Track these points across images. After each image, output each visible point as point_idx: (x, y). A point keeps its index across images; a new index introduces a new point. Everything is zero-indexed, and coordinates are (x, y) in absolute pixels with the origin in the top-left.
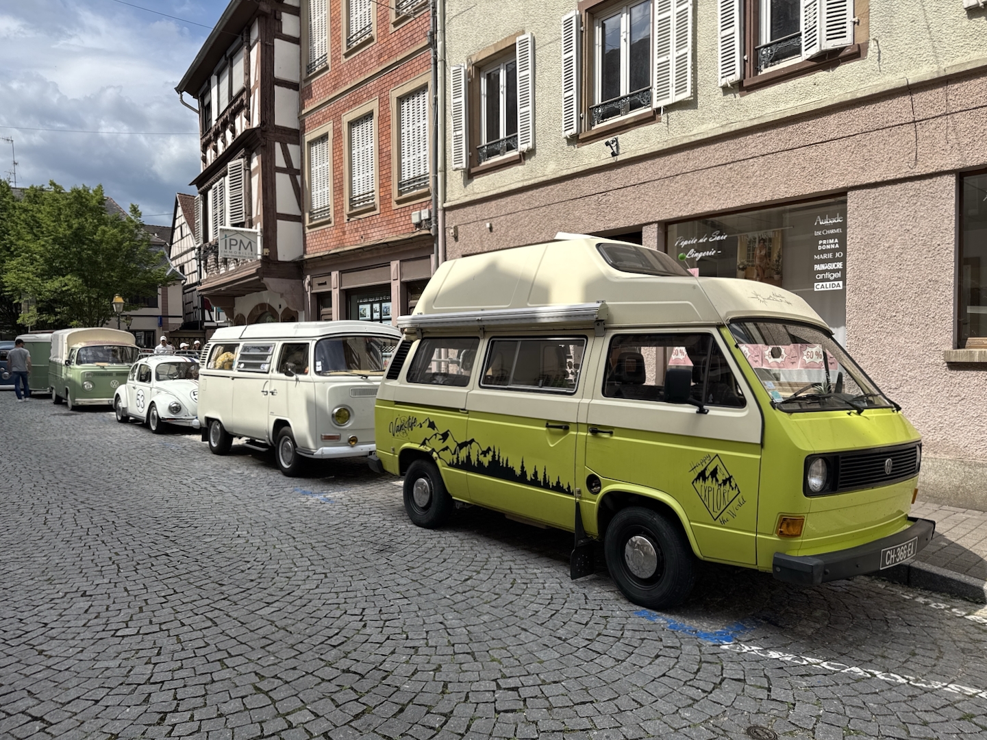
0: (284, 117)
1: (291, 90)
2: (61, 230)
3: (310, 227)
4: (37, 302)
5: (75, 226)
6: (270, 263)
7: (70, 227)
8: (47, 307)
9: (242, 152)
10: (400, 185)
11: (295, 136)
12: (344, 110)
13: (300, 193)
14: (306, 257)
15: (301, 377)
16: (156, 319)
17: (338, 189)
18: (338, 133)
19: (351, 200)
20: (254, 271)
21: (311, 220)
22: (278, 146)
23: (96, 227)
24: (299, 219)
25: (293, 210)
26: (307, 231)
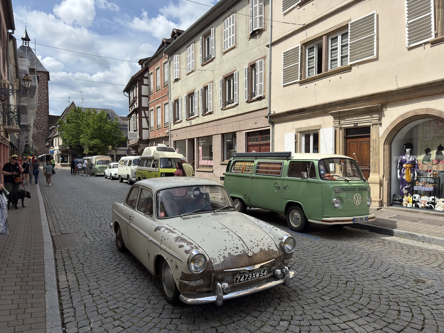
0: (144, 104)
1: (146, 98)
2: (95, 126)
3: (150, 131)
4: (89, 147)
6: (141, 140)
7: (98, 125)
8: (91, 148)
9: (135, 113)
10: (165, 124)
11: (147, 109)
12: (156, 104)
13: (148, 122)
14: (149, 139)
15: (130, 166)
16: (126, 151)
17: (155, 122)
18: (155, 109)
19: (157, 126)
20: (137, 142)
21: (151, 129)
22: (143, 111)
24: (148, 129)
25: (147, 127)
26: (150, 132)
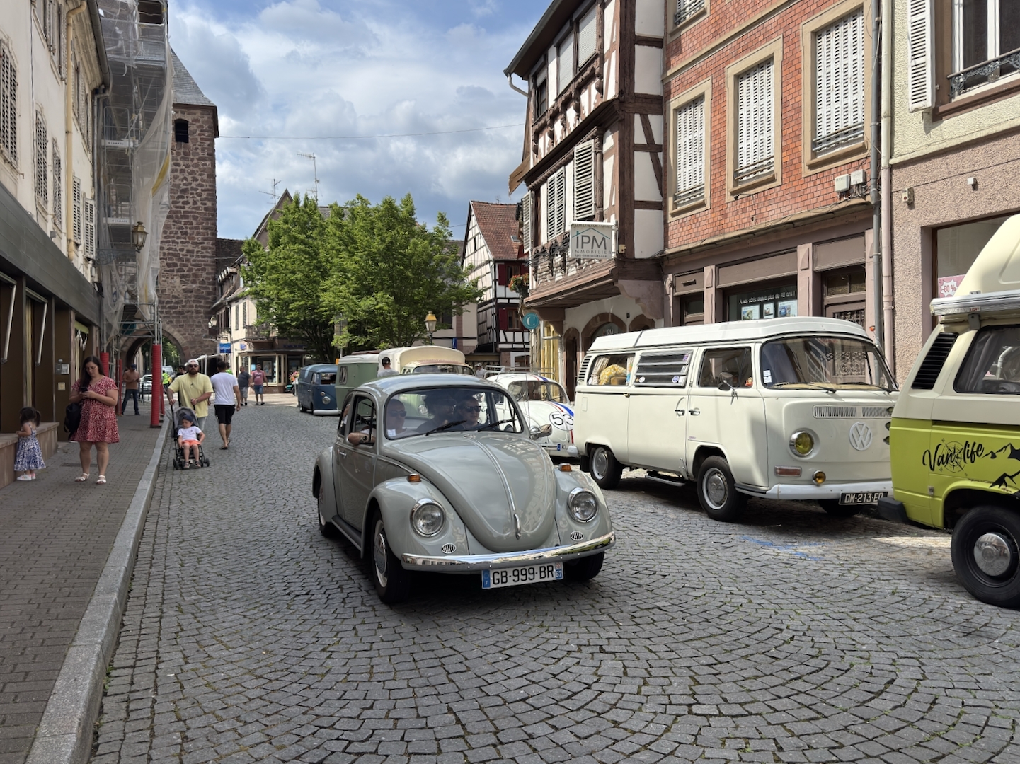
0: (645, 84)
1: (654, 48)
2: (374, 245)
3: (674, 215)
5: (388, 239)
6: (626, 263)
9: (593, 131)
10: (814, 144)
11: (657, 104)
12: (728, 62)
13: (662, 174)
14: (668, 251)
15: (739, 391)
16: (450, 341)
17: (717, 161)
18: (719, 92)
19: (736, 173)
20: (607, 272)
21: (676, 205)
22: (637, 118)
23: (407, 239)
24: (660, 206)
25: (655, 196)
26: (670, 219)
